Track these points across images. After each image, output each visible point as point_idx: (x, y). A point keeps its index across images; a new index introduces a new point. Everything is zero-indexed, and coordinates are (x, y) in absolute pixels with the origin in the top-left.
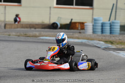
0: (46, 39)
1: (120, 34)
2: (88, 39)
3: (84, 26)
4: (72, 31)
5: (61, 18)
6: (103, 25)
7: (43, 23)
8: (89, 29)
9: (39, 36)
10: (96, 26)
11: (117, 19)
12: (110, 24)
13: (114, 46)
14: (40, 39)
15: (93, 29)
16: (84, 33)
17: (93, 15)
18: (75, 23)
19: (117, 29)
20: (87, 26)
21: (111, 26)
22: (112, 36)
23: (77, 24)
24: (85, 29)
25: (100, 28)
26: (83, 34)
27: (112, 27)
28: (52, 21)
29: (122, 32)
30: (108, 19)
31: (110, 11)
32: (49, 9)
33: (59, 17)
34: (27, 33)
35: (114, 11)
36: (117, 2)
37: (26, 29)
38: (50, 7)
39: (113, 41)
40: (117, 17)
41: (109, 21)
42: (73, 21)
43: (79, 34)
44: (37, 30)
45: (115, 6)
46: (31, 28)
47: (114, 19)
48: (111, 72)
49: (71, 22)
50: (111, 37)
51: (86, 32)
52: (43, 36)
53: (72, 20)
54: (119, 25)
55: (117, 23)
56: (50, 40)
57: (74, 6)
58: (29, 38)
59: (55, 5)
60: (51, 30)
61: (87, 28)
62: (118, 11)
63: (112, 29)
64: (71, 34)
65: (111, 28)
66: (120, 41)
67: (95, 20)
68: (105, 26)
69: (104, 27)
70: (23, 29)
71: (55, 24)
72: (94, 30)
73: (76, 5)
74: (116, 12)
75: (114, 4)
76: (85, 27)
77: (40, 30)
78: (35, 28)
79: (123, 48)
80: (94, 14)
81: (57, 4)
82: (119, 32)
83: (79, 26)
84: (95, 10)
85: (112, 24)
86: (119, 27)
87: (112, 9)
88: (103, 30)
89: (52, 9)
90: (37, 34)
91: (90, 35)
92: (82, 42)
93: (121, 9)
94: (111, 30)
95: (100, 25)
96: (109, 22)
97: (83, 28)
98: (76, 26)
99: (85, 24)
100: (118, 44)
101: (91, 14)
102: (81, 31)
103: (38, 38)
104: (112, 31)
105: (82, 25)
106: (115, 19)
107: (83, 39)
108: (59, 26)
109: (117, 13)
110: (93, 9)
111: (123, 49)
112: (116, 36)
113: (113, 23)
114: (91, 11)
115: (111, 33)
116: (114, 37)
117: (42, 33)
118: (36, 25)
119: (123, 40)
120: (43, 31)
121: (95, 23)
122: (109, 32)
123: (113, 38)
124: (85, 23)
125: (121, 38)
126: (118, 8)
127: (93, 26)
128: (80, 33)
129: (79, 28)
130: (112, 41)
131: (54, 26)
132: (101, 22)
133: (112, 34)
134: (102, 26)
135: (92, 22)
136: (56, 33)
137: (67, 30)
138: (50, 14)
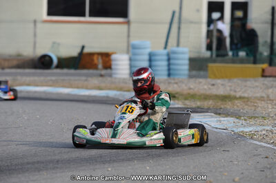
0: (28, 92)
1: (191, 77)
2: (121, 89)
3: (110, 60)
4: (85, 71)
5: (59, 44)
6: (153, 58)
7: (19, 55)
8: (120, 67)
10: (135, 60)
11: (181, 44)
12: (168, 55)
13: (178, 104)
15: (131, 66)
16: (110, 76)
17: (129, 36)
18: (91, 55)
19: (183, 66)
20: (115, 60)
21: (169, 60)
22: (173, 81)
23: (95, 57)
24: (113, 67)
25: (147, 64)
26: (109, 79)
27: (172, 61)
28: (40, 52)
29: (194, 73)
30: (163, 45)
31: (167, 26)
32: (32, 25)
33: (54, 43)
35: (175, 26)
36: (181, 8)
38: (35, 22)
39: (177, 93)
40: (182, 40)
41: (165, 48)
42: (86, 50)
43: (100, 78)
44: (7, 71)
45: (177, 15)
47: (175, 44)
48: (179, 158)
49: (81, 54)
50: (169, 83)
51: (115, 74)
53: (83, 47)
54: (187, 56)
55: (183, 53)
56: (36, 92)
57: (87, 18)
59: (45, 16)
60: (39, 71)
61: (117, 65)
62: (183, 26)
63: (172, 67)
64: (84, 78)
65: (169, 65)
66: (191, 92)
67: (134, 47)
68: (156, 60)
69: (154, 63)
71: (47, 58)
73: (91, 15)
74: (179, 28)
75: (174, 13)
76: (113, 63)
77: (13, 71)
78: (3, 68)
79: (198, 108)
80: (131, 34)
81: (50, 13)
82: (187, 72)
83: (99, 61)
84: (133, 26)
85: (172, 56)
86: (187, 62)
87: (171, 23)
89: (39, 25)
91: (124, 79)
92: (107, 97)
93: (191, 22)
94: (169, 70)
95: (147, 57)
96: (165, 52)
97: (108, 66)
98: (93, 60)
99: (113, 57)
100: (186, 99)
101: (126, 34)
102: (104, 72)
104: (171, 72)
105: (106, 59)
106: (178, 45)
107: (110, 89)
108: (55, 61)
109: (182, 30)
110: (128, 23)
111: (199, 110)
112: (182, 82)
113: (174, 53)
114: (125, 27)
115: (169, 75)
116: (176, 83)
117: (19, 78)
118: (5, 60)
119: (196, 90)
120: (22, 75)
121: (134, 54)
122: (166, 73)
123: (175, 86)
124: (113, 53)
125: (192, 87)
126: (183, 21)
127: (130, 60)
128: (101, 76)
129: (100, 66)
130: (173, 93)
131: (44, 63)
132: (148, 51)
133: (172, 77)
134: (150, 60)
135: (128, 52)
136: (49, 78)
137: (72, 71)
138: (35, 35)
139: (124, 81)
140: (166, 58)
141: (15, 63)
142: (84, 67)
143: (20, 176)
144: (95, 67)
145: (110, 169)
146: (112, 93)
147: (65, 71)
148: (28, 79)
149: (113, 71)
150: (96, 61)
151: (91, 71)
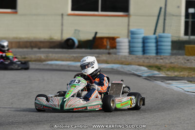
0: (57, 65)
1: (172, 54)
2: (122, 63)
3: (115, 42)
4: (97, 50)
5: (79, 31)
6: (146, 41)
7: (51, 39)
8: (122, 48)
9: (45, 61)
10: (133, 42)
11: (166, 31)
12: (156, 38)
13: (162, 74)
14: (48, 64)
15: (130, 47)
16: (115, 54)
17: (129, 25)
18: (102, 38)
19: (167, 46)
20: (119, 42)
21: (157, 42)
22: (159, 57)
23: (105, 40)
24: (117, 47)
25: (141, 45)
26: (114, 56)
27: (159, 43)
28: (66, 36)
29: (175, 51)
30: (153, 32)
31: (156, 18)
32: (60, 17)
33: (76, 30)
34: (27, 56)
35: (162, 18)
36: (166, 5)
37: (25, 50)
38: (62, 15)
39: (162, 66)
40: (166, 28)
41: (154, 34)
42: (98, 36)
43: (108, 56)
44: (42, 50)
45: (163, 10)
46: (32, 47)
47: (162, 31)
49: (95, 38)
50: (157, 59)
51: (119, 52)
52: (52, 60)
53: (96, 33)
54: (170, 40)
55: (167, 37)
56: (62, 65)
57: (100, 13)
59: (70, 11)
60: (65, 50)
61: (120, 46)
62: (167, 18)
63: (159, 47)
65: (157, 46)
66: (172, 65)
67: (132, 33)
68: (148, 43)
69: (146, 45)
70: (20, 50)
71: (71, 41)
72: (132, 49)
73: (102, 10)
74: (165, 19)
75: (161, 8)
76: (117, 44)
77: (47, 50)
78: (39, 48)
79: (176, 76)
80: (131, 24)
81: (73, 9)
82: (170, 51)
83: (107, 44)
84: (132, 18)
85: (159, 39)
86: (170, 44)
87: (159, 16)
88: (146, 48)
89: (65, 17)
90: (43, 56)
91: (125, 56)
92: (112, 69)
93: (173, 15)
94: (157, 49)
95: (141, 40)
96: (154, 36)
97: (114, 47)
98: (103, 42)
99: (118, 40)
100: (168, 70)
101: (127, 24)
102: (111, 51)
103: (44, 63)
104: (159, 51)
105: (113, 42)
106: (164, 32)
107: (114, 63)
108: (77, 43)
109: (167, 21)
110: (128, 16)
111: (177, 78)
112: (166, 58)
113: (161, 37)
114: (126, 19)
115: (157, 53)
116: (162, 59)
117: (50, 55)
118: (41, 42)
119: (176, 64)
120: (53, 53)
121: (133, 38)
122: (155, 51)
123: (161, 61)
124: (117, 38)
125: (173, 61)
126: (167, 14)
127: (130, 42)
128: (109, 53)
129: (108, 47)
130: (159, 66)
131: (68, 44)
132: (142, 36)
133: (159, 54)
134: (144, 42)
135: (128, 37)
136: (71, 55)
137: (89, 50)
138: (62, 25)
140: (154, 41)
142: (97, 48)
143: (44, 126)
144: (105, 47)
146: (116, 66)
147: (83, 50)
148: (57, 56)
150: (105, 43)
151: (102, 50)
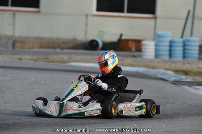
1: (200, 59)
2: (147, 67)
3: (141, 45)
4: (122, 53)
5: (104, 32)
6: (173, 44)
7: (74, 40)
8: (148, 51)
9: (68, 62)
10: (159, 46)
11: (194, 35)
12: (184, 42)
13: (189, 79)
14: (70, 66)
15: (156, 50)
16: (140, 56)
17: (155, 28)
18: (127, 41)
19: (194, 51)
20: (145, 45)
21: (184, 46)
22: (186, 62)
23: (130, 43)
24: (143, 50)
25: (167, 48)
26: (139, 59)
27: (186, 47)
28: (90, 37)
30: (180, 35)
31: (183, 21)
32: (84, 18)
33: (100, 31)
34: (49, 57)
35: (190, 21)
36: (194, 8)
37: (47, 50)
38: (87, 15)
39: (189, 71)
40: (195, 32)
41: (182, 37)
42: (124, 37)
43: (133, 59)
44: (65, 51)
45: (191, 13)
46: (55, 48)
47: (189, 34)
49: (120, 40)
50: (184, 63)
51: (145, 55)
52: (75, 61)
53: (121, 35)
54: (197, 44)
55: (195, 41)
56: (85, 67)
57: (126, 14)
58: (52, 64)
59: (94, 12)
60: (88, 52)
61: (146, 49)
62: (196, 22)
63: (186, 51)
64: (121, 58)
65: (184, 50)
66: (200, 70)
67: (159, 36)
68: (175, 46)
69: (173, 48)
70: (43, 50)
71: (95, 43)
72: (158, 52)
73: (129, 11)
74: (193, 23)
75: (189, 12)
76: (143, 47)
78: (62, 49)
80: (157, 26)
81: (98, 9)
82: (197, 56)
83: (133, 46)
84: (159, 21)
85: (187, 43)
86: (197, 48)
87: (187, 19)
88: (172, 52)
89: (90, 18)
90: (66, 58)
91: (151, 59)
92: (138, 72)
94: (184, 53)
95: (168, 44)
96: (181, 40)
97: (139, 49)
98: (128, 45)
99: (144, 43)
100: (195, 75)
101: (153, 26)
102: (136, 54)
103: (67, 64)
104: (186, 55)
105: (138, 45)
106: (191, 35)
108: (101, 45)
109: (195, 25)
110: (155, 18)
112: (193, 63)
113: (189, 41)
114: (152, 22)
115: (184, 57)
116: (189, 63)
117: (73, 56)
118: (64, 43)
120: (76, 54)
121: (159, 41)
122: (181, 55)
123: (188, 65)
124: (143, 40)
125: (200, 66)
126: (195, 18)
127: (156, 45)
128: (134, 56)
129: (133, 49)
130: (187, 70)
131: (92, 46)
132: (169, 39)
133: (186, 59)
134: (170, 46)
135: (154, 39)
136: (95, 57)
138: (87, 25)
139: (151, 61)
140: (182, 44)
141: (71, 45)
142: (122, 50)
144: (129, 50)
145: (135, 125)
146: (141, 70)
148: (80, 57)
149: (143, 54)
150: (130, 45)
151: (127, 53)
